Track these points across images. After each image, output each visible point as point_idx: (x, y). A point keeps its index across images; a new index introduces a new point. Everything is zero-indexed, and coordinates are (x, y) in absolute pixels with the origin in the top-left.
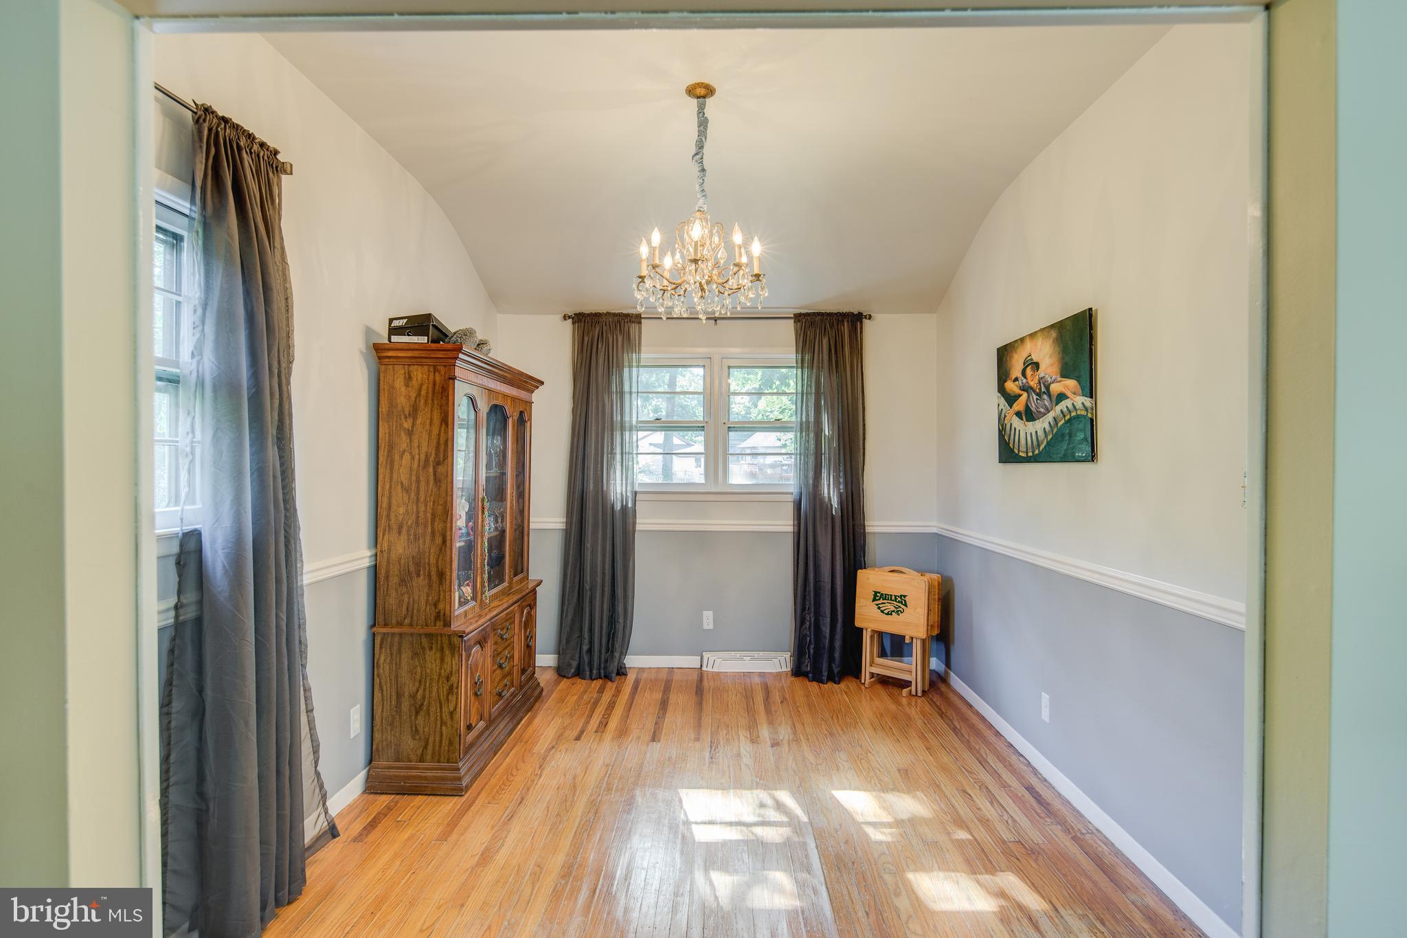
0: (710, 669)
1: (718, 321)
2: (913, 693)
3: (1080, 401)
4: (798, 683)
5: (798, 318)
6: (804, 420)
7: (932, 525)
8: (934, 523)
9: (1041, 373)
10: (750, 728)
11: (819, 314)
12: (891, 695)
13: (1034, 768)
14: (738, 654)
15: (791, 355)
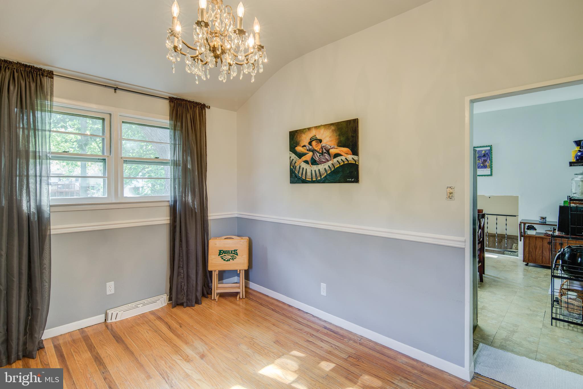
0: (114, 320)
1: (117, 91)
2: (241, 297)
3: (350, 157)
4: (179, 311)
5: (171, 100)
6: (177, 159)
7: (235, 213)
8: (236, 212)
9: (323, 144)
10: (177, 352)
11: (183, 100)
12: (231, 302)
13: (317, 317)
14: (133, 304)
15: (166, 121)
